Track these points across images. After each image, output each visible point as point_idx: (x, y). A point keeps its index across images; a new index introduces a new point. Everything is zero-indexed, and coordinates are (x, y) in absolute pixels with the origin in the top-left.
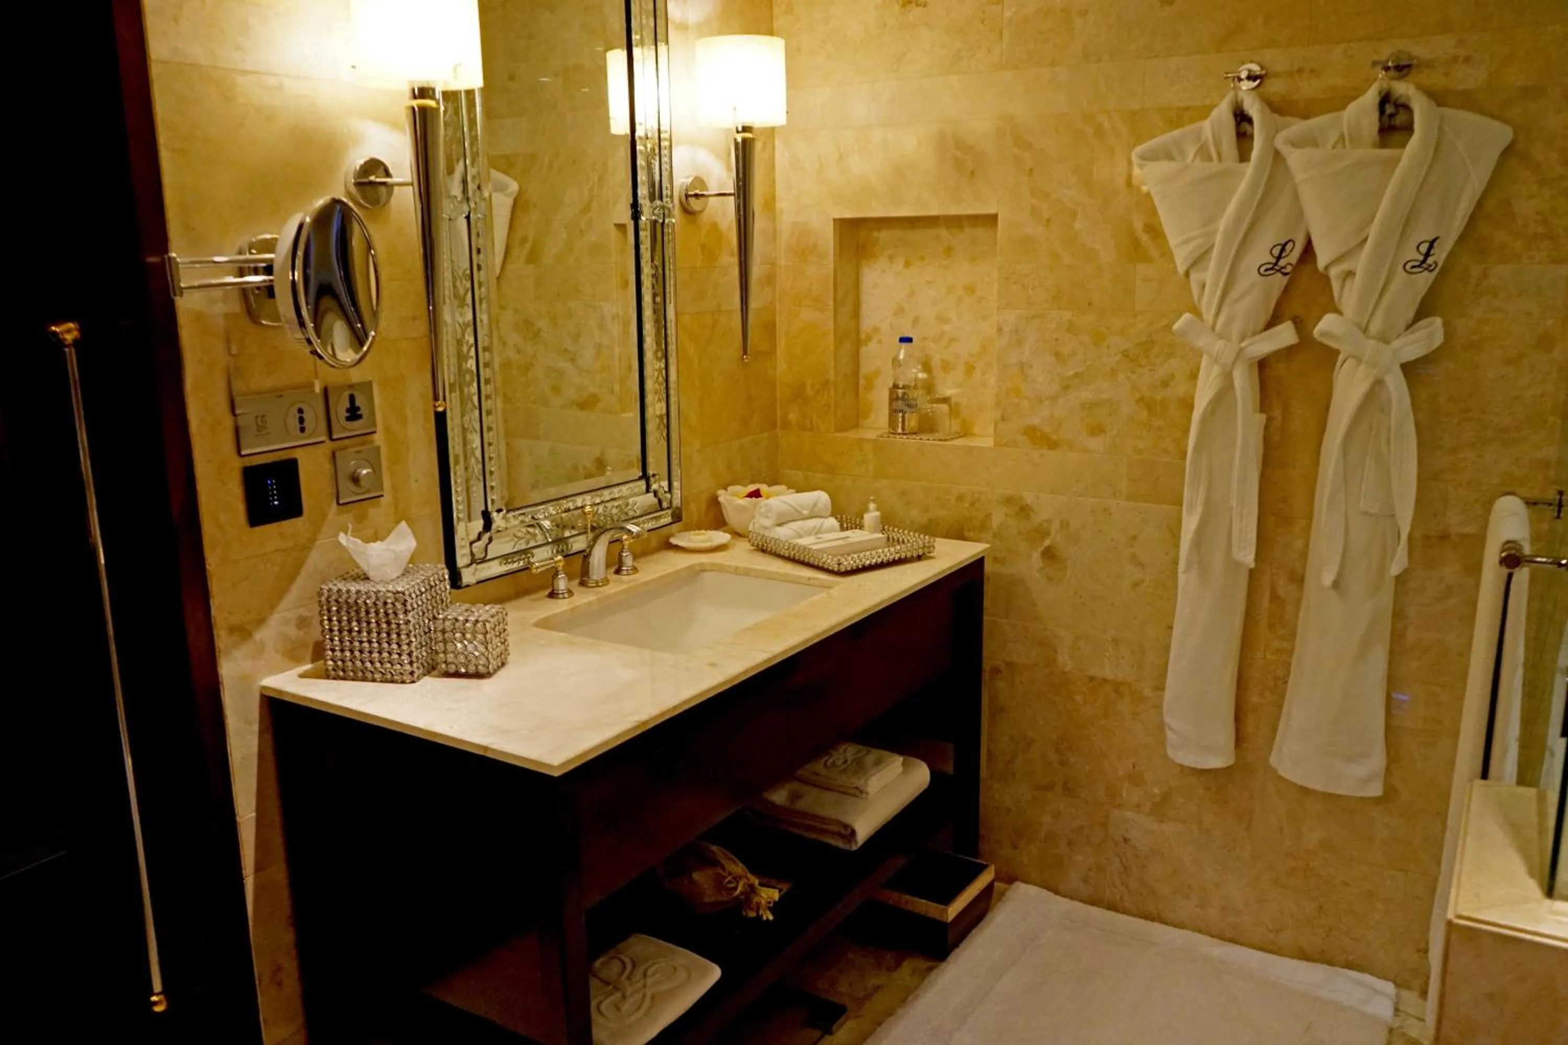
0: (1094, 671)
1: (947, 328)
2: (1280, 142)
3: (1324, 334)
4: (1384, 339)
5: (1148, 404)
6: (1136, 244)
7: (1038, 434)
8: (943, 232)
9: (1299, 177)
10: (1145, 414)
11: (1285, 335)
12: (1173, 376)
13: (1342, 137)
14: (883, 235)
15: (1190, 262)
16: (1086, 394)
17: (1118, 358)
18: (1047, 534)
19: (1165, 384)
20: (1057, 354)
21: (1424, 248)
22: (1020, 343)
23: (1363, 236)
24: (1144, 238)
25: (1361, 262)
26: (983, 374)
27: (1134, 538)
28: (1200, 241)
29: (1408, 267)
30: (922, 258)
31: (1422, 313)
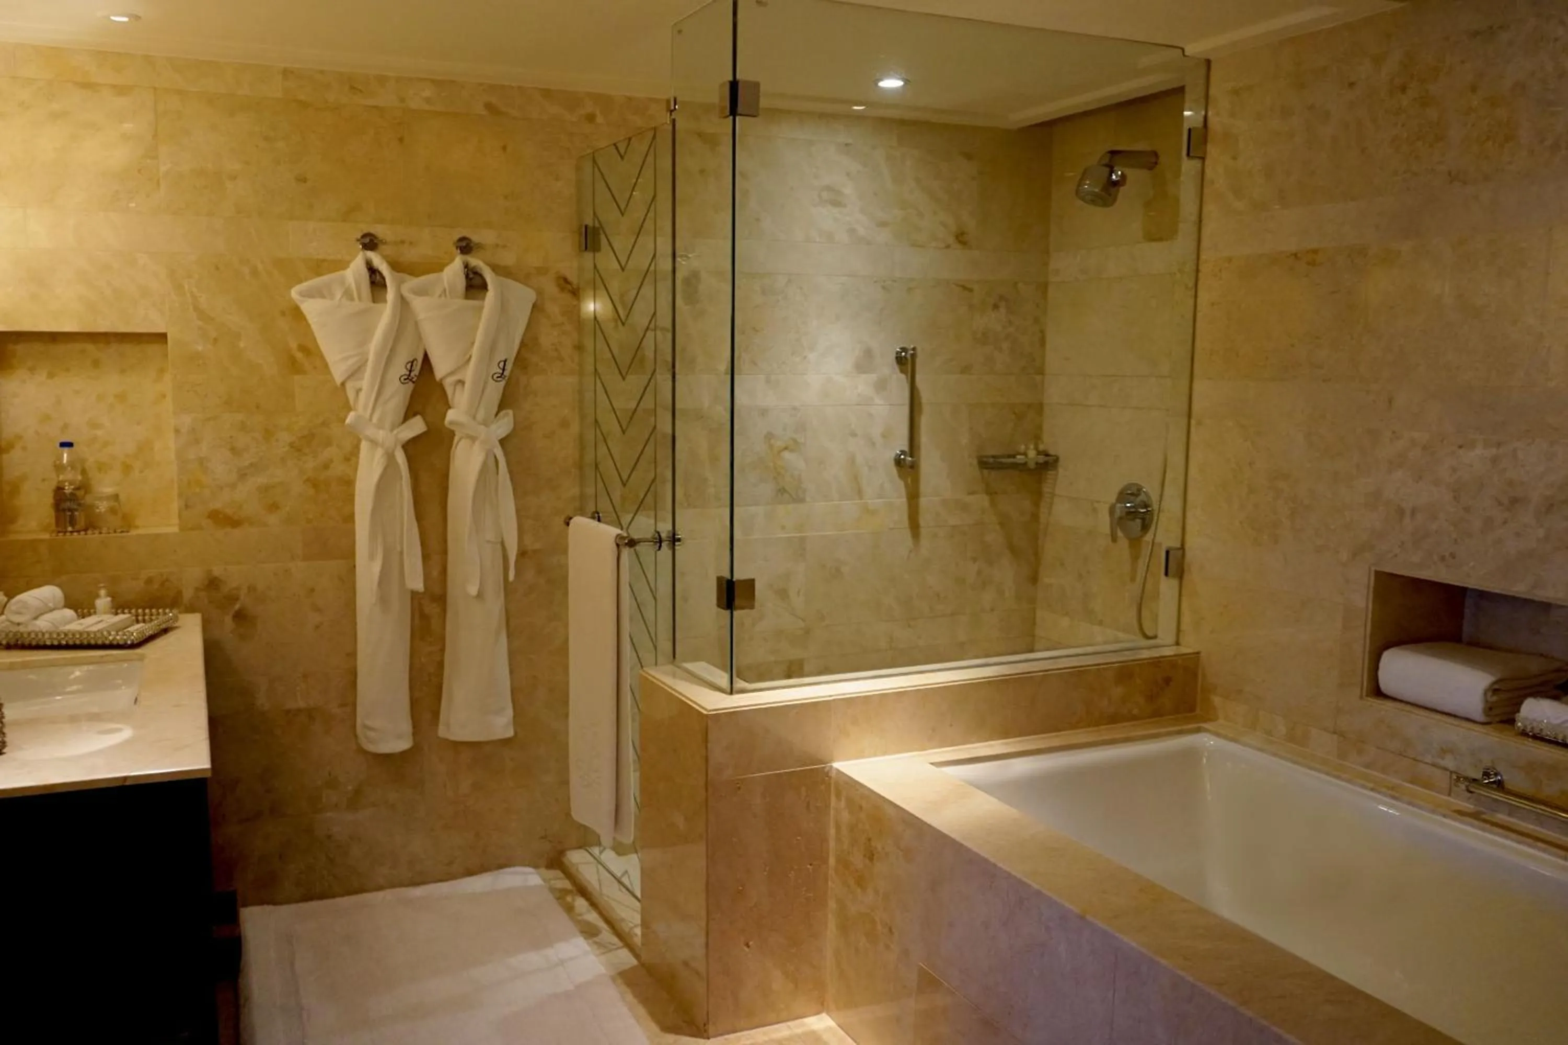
0: (291, 705)
1: (99, 433)
2: (405, 292)
3: (451, 423)
4: (486, 423)
5: (314, 483)
6: (293, 361)
7: (221, 516)
8: (90, 347)
9: (421, 316)
10: (311, 492)
11: (417, 426)
12: (331, 461)
13: (445, 290)
14: (20, 348)
15: (346, 375)
16: (261, 480)
17: (286, 449)
18: (237, 599)
19: (326, 466)
20: (233, 450)
21: (502, 365)
22: (197, 441)
23: (468, 356)
24: (299, 355)
25: (469, 374)
26: (141, 472)
27: (312, 590)
28: (355, 359)
29: (495, 377)
30: (68, 370)
31: (502, 406)
